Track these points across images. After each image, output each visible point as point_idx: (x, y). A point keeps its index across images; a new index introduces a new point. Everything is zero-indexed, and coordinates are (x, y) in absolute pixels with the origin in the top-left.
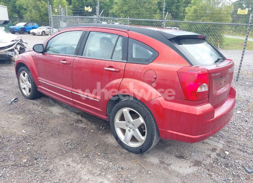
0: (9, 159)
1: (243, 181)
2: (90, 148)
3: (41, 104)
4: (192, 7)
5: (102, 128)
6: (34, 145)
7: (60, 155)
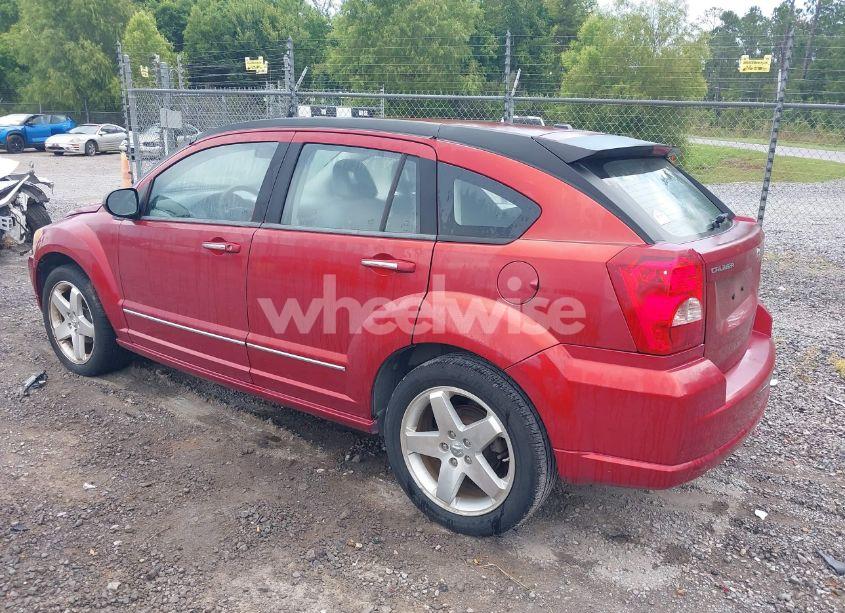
0: (57, 583)
1: (827, 602)
2: (324, 529)
3: (129, 390)
4: (582, 52)
5: (351, 459)
6: (132, 532)
7: (231, 559)
